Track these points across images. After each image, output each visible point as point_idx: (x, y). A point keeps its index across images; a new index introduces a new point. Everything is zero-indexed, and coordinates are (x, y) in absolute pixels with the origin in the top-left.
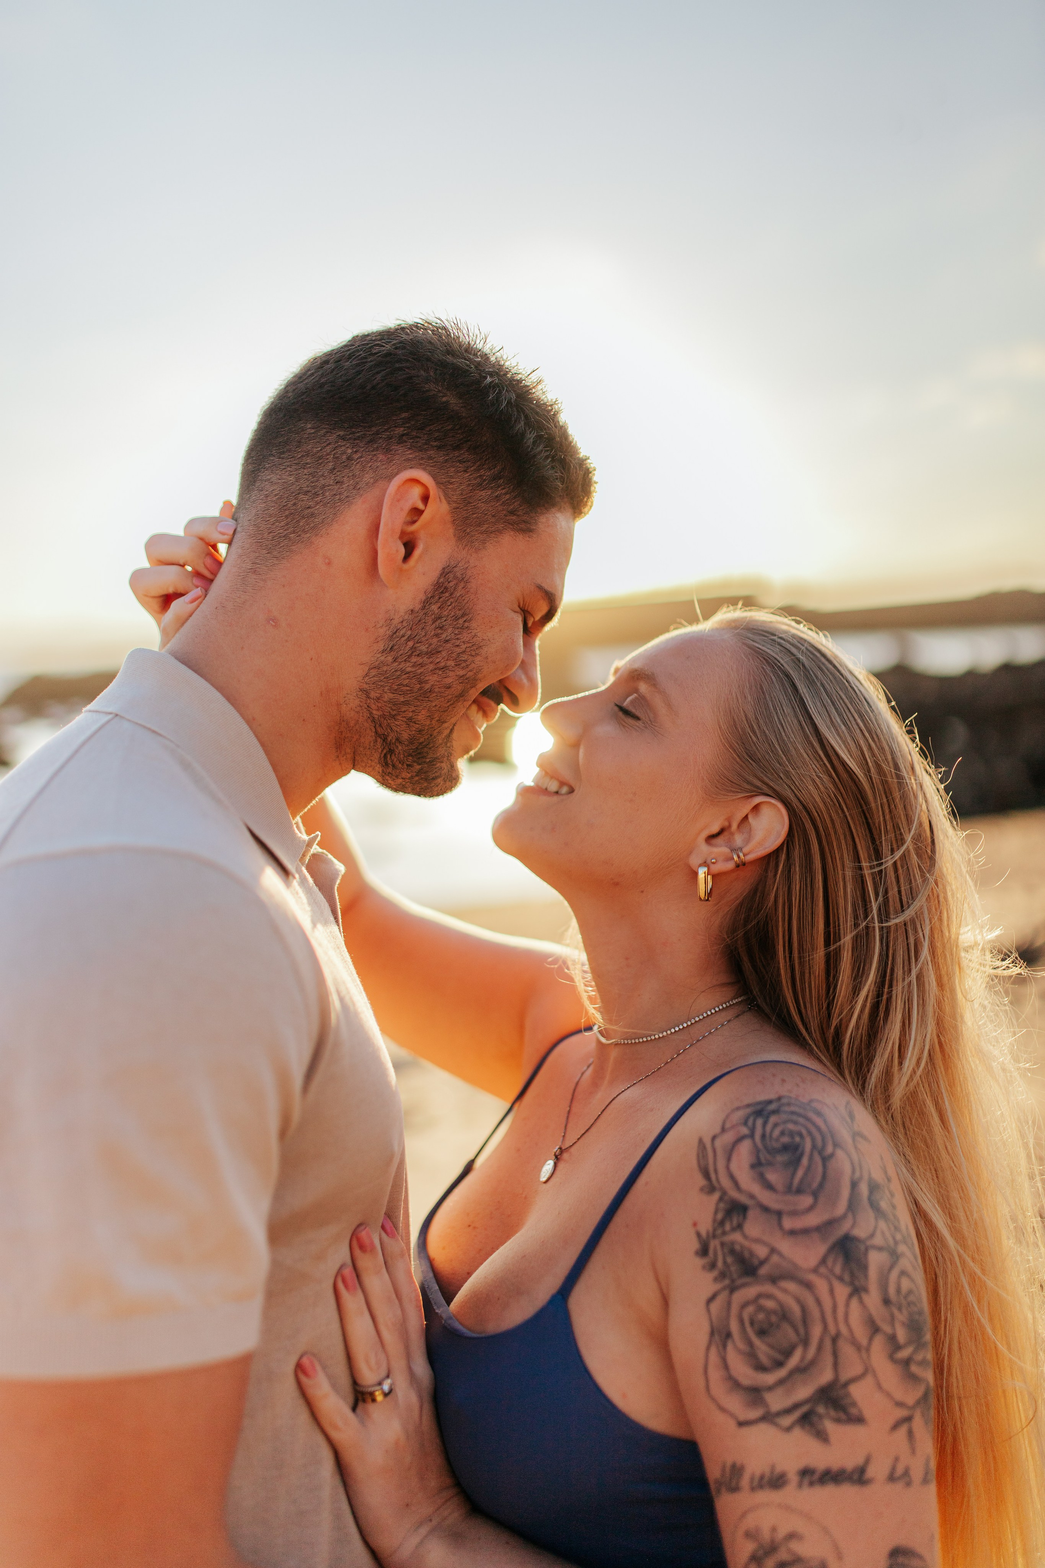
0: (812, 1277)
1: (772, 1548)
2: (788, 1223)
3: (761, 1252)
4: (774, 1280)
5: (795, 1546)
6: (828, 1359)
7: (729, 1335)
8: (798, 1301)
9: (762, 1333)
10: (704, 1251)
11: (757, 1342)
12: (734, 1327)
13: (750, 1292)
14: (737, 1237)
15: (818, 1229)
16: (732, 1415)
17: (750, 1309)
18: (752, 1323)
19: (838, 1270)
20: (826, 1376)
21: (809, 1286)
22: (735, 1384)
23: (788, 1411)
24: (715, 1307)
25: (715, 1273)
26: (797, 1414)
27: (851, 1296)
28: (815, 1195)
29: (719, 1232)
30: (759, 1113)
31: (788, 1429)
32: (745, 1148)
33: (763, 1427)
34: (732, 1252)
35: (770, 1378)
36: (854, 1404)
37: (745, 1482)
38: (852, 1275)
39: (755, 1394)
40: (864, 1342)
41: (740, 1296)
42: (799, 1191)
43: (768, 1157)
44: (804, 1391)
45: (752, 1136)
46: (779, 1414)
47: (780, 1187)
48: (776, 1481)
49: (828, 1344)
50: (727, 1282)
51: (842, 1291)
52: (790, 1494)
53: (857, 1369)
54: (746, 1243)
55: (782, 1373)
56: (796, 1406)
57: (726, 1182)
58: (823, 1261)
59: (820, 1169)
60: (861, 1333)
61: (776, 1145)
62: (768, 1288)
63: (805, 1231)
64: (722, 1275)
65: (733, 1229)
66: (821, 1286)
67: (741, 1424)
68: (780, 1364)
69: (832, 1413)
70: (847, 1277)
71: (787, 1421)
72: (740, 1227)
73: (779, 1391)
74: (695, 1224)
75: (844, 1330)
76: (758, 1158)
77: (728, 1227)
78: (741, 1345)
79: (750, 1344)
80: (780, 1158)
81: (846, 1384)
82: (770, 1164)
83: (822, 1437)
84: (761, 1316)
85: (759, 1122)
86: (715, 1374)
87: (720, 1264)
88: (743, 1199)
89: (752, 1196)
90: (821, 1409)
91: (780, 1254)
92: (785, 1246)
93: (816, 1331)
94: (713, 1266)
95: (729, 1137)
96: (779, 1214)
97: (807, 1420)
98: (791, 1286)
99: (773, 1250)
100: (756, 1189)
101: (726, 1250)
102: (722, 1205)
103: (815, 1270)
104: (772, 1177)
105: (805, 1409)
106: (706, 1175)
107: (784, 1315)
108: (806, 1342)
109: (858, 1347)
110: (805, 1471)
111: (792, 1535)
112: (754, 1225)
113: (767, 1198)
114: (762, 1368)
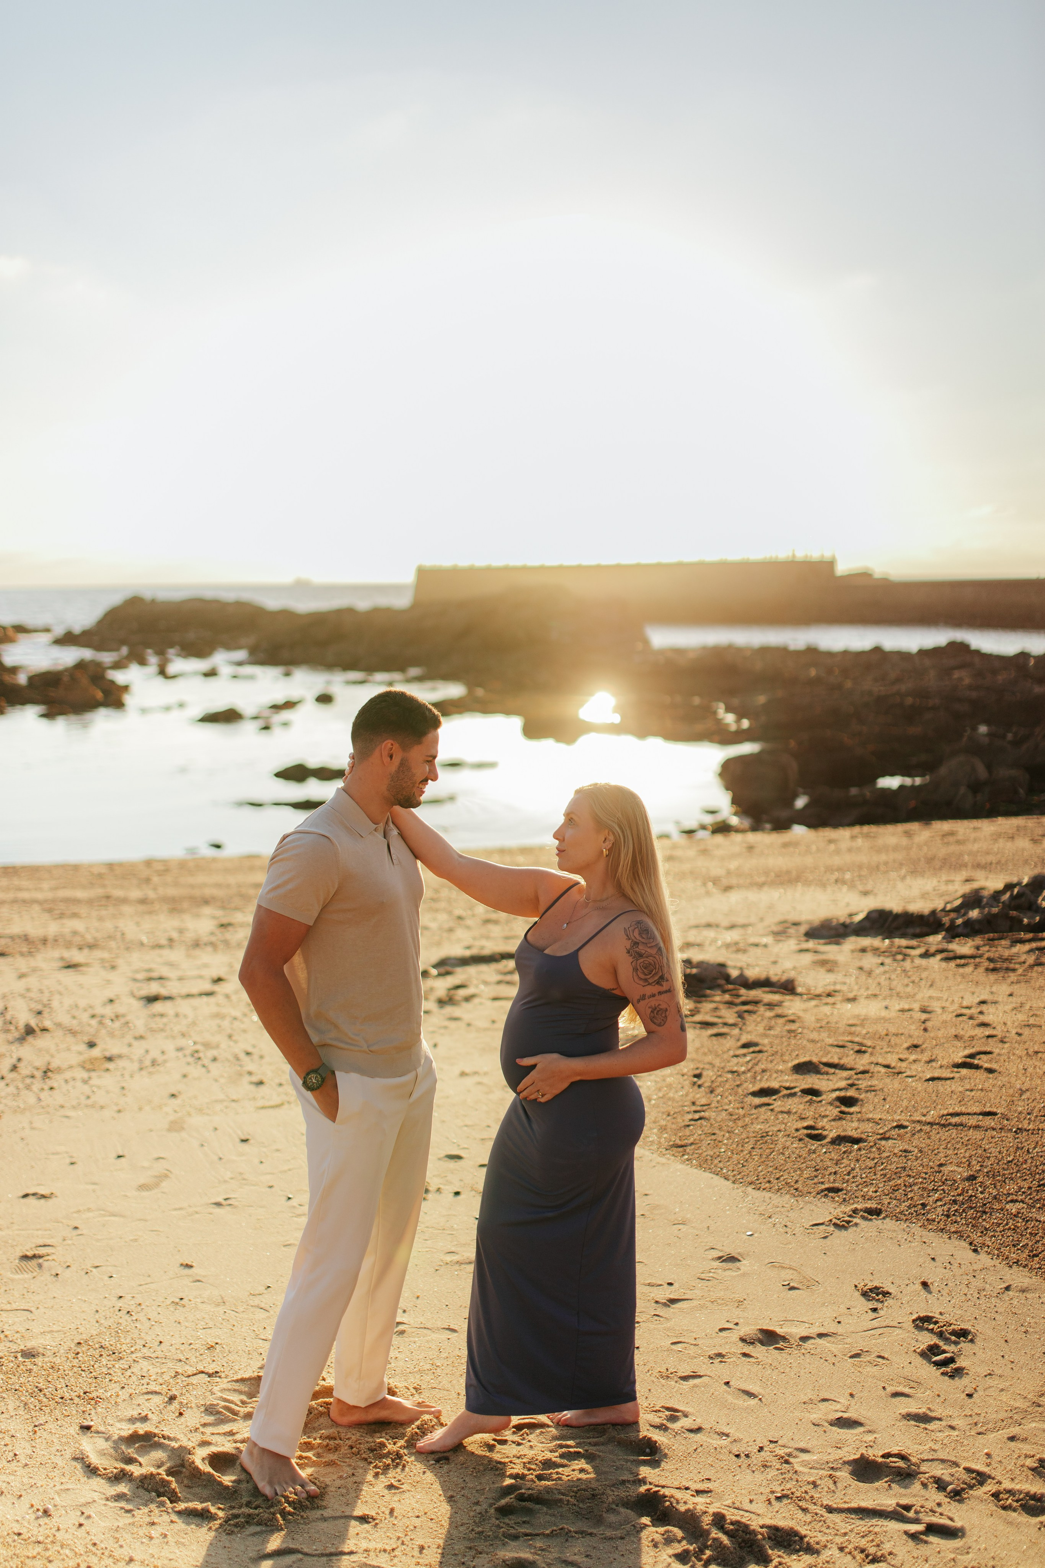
1: (656, 1008)
2: (649, 945)
3: (644, 952)
4: (647, 957)
5: (660, 1007)
6: (660, 971)
7: (638, 969)
8: (653, 960)
9: (645, 968)
10: (629, 953)
12: (639, 967)
13: (642, 960)
14: (637, 949)
15: (655, 945)
16: (641, 985)
17: (642, 963)
18: (643, 966)
19: (659, 954)
20: (660, 974)
21: (655, 957)
22: (641, 979)
24: (633, 964)
25: (632, 957)
26: (655, 983)
28: (653, 939)
29: (632, 948)
30: (638, 923)
31: (654, 986)
32: (637, 930)
33: (649, 986)
34: (636, 952)
35: (649, 977)
36: (666, 978)
37: (646, 998)
39: (646, 980)
41: (639, 962)
42: (650, 939)
44: (656, 978)
45: (637, 927)
46: (652, 983)
48: (654, 996)
49: (660, 968)
50: (636, 959)
52: (657, 997)
54: (640, 950)
55: (651, 975)
56: (655, 981)
57: (633, 938)
58: (657, 952)
61: (644, 929)
62: (646, 959)
63: (652, 946)
64: (634, 957)
66: (657, 957)
69: (663, 981)
72: (638, 947)
74: (626, 947)
75: (662, 965)
76: (640, 932)
77: (635, 947)
78: (641, 971)
79: (643, 971)
80: (645, 932)
81: (664, 975)
82: (643, 933)
83: (661, 985)
84: (645, 965)
85: (639, 925)
86: (636, 978)
87: (633, 955)
88: (637, 941)
90: (660, 981)
92: (649, 950)
93: (657, 966)
94: (631, 955)
95: (632, 928)
97: (658, 983)
98: (651, 958)
99: (646, 951)
100: (640, 939)
102: (632, 943)
103: (655, 954)
104: (643, 936)
105: (657, 981)
106: (627, 936)
107: (650, 964)
108: (655, 968)
110: (659, 993)
111: (659, 1005)
112: (641, 947)
113: (643, 940)
114: (646, 975)
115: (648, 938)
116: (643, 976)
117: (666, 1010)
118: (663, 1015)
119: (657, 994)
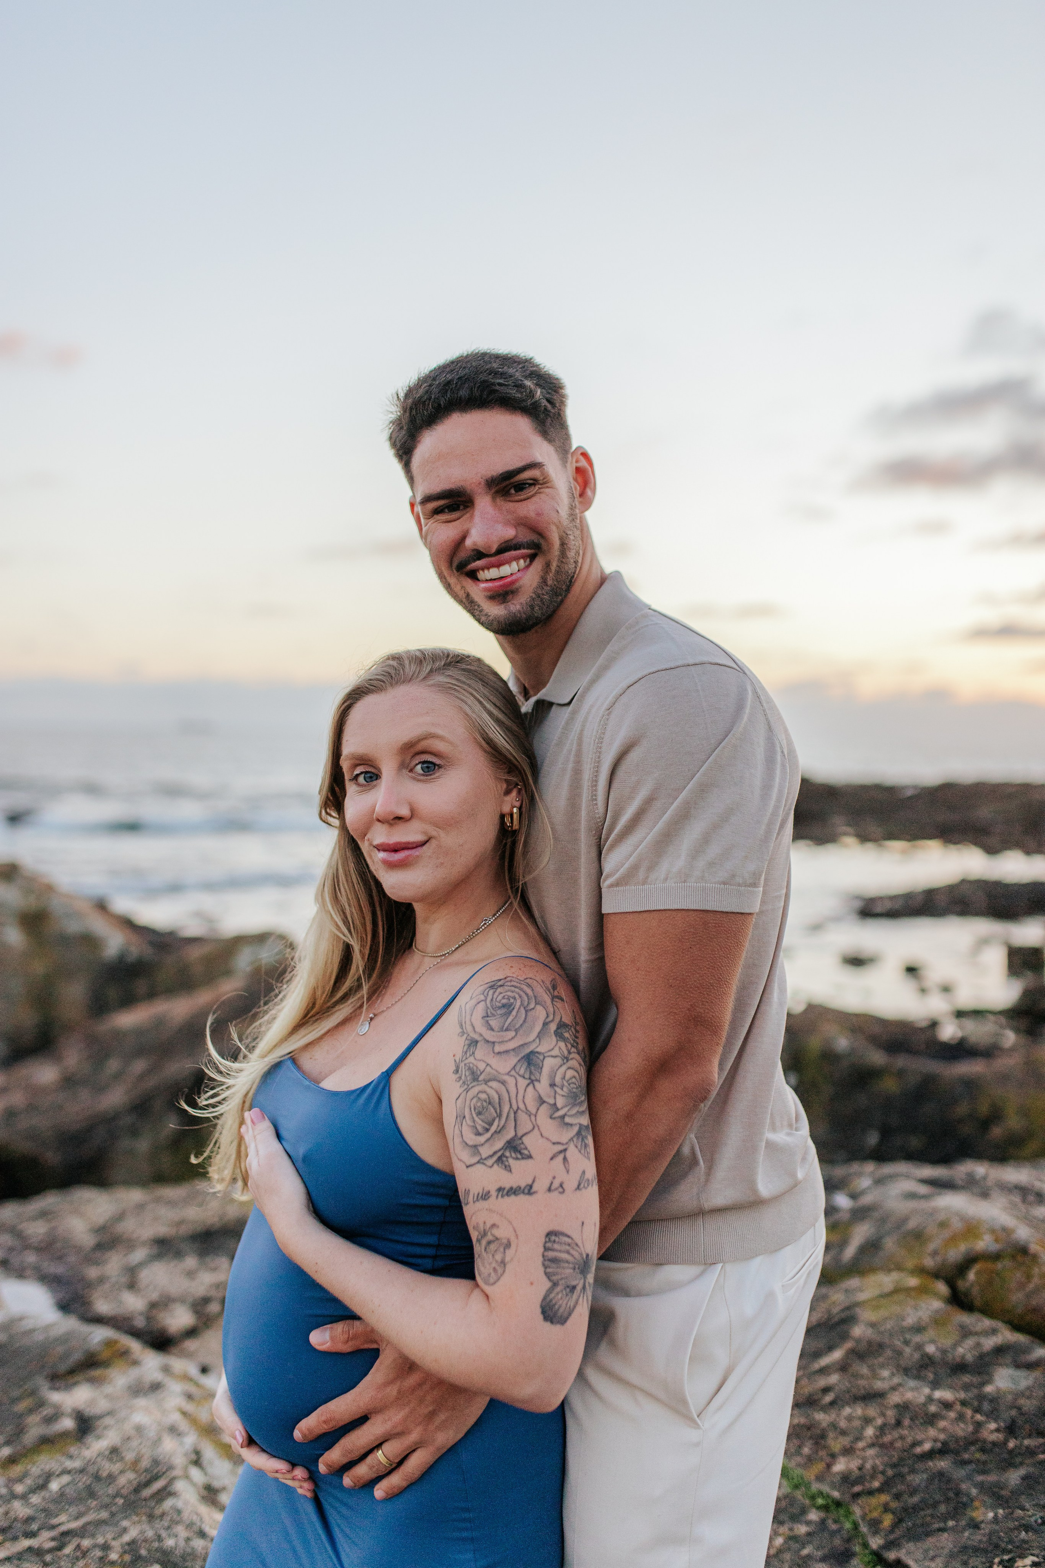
0: (506, 1078)
1: (484, 1233)
2: (497, 1048)
3: (482, 1066)
4: (486, 1082)
5: (495, 1232)
6: (512, 1123)
7: (464, 1117)
8: (497, 1092)
9: (479, 1113)
10: (457, 1071)
11: (476, 1119)
12: (467, 1112)
13: (475, 1091)
14: (471, 1059)
15: (513, 1050)
16: (464, 1162)
17: (475, 1100)
18: (475, 1109)
19: (522, 1072)
20: (510, 1134)
21: (504, 1083)
22: (466, 1145)
23: (491, 1156)
24: (460, 1101)
25: (461, 1082)
26: (495, 1158)
27: (528, 1085)
28: (516, 1031)
29: (464, 1058)
30: (491, 987)
31: (491, 1167)
32: (480, 1007)
33: (479, 1166)
34: (469, 1068)
35: (482, 1139)
36: (526, 1148)
37: (471, 1199)
38: (531, 1073)
39: (475, 1149)
40: (534, 1111)
41: (471, 1093)
42: (507, 1030)
43: (494, 1012)
44: (499, 1144)
45: (485, 1000)
46: (485, 1159)
47: (496, 1029)
48: (486, 1195)
49: (512, 1115)
50: (466, 1086)
51: (523, 1083)
52: (491, 1203)
53: (529, 1127)
54: (475, 1062)
55: (488, 1135)
56: (495, 1153)
57: (469, 1029)
58: (514, 1068)
59: (524, 1016)
60: (532, 1107)
61: (500, 1005)
62: (483, 1087)
63: (507, 1052)
64: (464, 1083)
65: (470, 1055)
66: (511, 1081)
67: (467, 1167)
68: (487, 1130)
69: (513, 1155)
70: (527, 1076)
71: (490, 1162)
72: (473, 1053)
73: (487, 1145)
74: (454, 1056)
75: (522, 1106)
76: (487, 1013)
77: (468, 1055)
78: (470, 1123)
79: (474, 1121)
80: (499, 1012)
81: (521, 1138)
82: (493, 1015)
83: (508, 1169)
84: (479, 1104)
85: (491, 992)
86: (457, 1143)
87: (463, 1077)
88: (476, 1037)
89: (481, 1035)
90: (507, 1154)
91: (490, 1066)
92: (494, 1062)
93: (506, 1109)
94: (460, 1078)
95: (473, 1002)
96: (494, 1043)
97: (500, 1160)
98: (494, 1084)
99: (488, 1065)
100: (484, 1031)
101: (467, 1068)
102: (467, 1042)
103: (508, 1074)
104: (493, 1023)
105: (499, 1154)
106: (461, 1026)
107: (490, 1102)
108: (500, 1116)
109: (530, 1114)
110: (500, 1190)
111: (494, 1226)
112: (481, 1052)
113: (489, 1035)
114: (478, 1134)
115: (502, 1029)
116: (471, 1138)
117: (508, 1245)
118: (499, 1257)
119: (494, 1193)
